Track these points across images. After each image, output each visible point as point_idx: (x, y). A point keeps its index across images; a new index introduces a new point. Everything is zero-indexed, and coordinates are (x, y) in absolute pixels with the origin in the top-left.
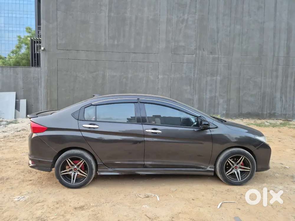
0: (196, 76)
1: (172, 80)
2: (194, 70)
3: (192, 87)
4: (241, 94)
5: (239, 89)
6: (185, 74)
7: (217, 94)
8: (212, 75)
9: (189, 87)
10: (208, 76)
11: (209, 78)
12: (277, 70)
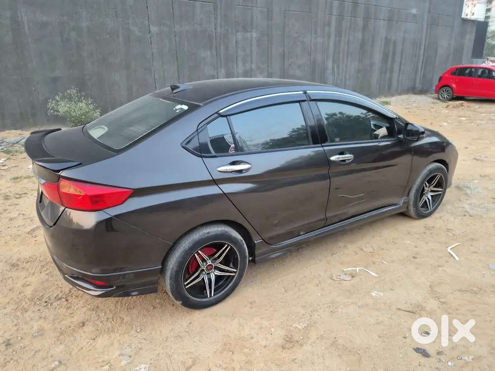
0: (219, 30)
1: (177, 38)
2: (214, 18)
3: (214, 53)
4: (286, 64)
5: (283, 56)
6: (200, 25)
7: (254, 66)
8: (245, 29)
9: (209, 53)
10: (237, 31)
11: (240, 35)
12: (329, 24)
